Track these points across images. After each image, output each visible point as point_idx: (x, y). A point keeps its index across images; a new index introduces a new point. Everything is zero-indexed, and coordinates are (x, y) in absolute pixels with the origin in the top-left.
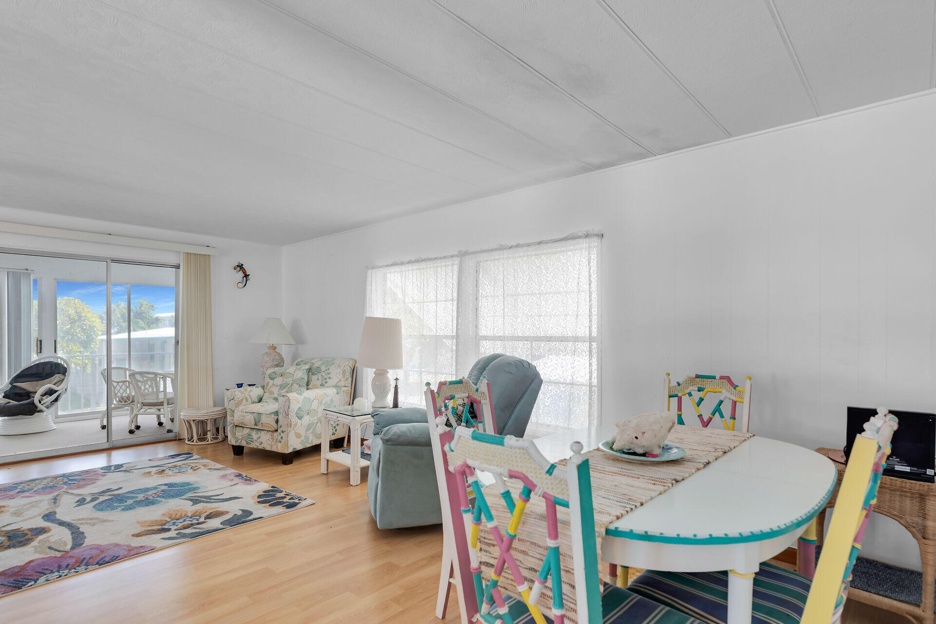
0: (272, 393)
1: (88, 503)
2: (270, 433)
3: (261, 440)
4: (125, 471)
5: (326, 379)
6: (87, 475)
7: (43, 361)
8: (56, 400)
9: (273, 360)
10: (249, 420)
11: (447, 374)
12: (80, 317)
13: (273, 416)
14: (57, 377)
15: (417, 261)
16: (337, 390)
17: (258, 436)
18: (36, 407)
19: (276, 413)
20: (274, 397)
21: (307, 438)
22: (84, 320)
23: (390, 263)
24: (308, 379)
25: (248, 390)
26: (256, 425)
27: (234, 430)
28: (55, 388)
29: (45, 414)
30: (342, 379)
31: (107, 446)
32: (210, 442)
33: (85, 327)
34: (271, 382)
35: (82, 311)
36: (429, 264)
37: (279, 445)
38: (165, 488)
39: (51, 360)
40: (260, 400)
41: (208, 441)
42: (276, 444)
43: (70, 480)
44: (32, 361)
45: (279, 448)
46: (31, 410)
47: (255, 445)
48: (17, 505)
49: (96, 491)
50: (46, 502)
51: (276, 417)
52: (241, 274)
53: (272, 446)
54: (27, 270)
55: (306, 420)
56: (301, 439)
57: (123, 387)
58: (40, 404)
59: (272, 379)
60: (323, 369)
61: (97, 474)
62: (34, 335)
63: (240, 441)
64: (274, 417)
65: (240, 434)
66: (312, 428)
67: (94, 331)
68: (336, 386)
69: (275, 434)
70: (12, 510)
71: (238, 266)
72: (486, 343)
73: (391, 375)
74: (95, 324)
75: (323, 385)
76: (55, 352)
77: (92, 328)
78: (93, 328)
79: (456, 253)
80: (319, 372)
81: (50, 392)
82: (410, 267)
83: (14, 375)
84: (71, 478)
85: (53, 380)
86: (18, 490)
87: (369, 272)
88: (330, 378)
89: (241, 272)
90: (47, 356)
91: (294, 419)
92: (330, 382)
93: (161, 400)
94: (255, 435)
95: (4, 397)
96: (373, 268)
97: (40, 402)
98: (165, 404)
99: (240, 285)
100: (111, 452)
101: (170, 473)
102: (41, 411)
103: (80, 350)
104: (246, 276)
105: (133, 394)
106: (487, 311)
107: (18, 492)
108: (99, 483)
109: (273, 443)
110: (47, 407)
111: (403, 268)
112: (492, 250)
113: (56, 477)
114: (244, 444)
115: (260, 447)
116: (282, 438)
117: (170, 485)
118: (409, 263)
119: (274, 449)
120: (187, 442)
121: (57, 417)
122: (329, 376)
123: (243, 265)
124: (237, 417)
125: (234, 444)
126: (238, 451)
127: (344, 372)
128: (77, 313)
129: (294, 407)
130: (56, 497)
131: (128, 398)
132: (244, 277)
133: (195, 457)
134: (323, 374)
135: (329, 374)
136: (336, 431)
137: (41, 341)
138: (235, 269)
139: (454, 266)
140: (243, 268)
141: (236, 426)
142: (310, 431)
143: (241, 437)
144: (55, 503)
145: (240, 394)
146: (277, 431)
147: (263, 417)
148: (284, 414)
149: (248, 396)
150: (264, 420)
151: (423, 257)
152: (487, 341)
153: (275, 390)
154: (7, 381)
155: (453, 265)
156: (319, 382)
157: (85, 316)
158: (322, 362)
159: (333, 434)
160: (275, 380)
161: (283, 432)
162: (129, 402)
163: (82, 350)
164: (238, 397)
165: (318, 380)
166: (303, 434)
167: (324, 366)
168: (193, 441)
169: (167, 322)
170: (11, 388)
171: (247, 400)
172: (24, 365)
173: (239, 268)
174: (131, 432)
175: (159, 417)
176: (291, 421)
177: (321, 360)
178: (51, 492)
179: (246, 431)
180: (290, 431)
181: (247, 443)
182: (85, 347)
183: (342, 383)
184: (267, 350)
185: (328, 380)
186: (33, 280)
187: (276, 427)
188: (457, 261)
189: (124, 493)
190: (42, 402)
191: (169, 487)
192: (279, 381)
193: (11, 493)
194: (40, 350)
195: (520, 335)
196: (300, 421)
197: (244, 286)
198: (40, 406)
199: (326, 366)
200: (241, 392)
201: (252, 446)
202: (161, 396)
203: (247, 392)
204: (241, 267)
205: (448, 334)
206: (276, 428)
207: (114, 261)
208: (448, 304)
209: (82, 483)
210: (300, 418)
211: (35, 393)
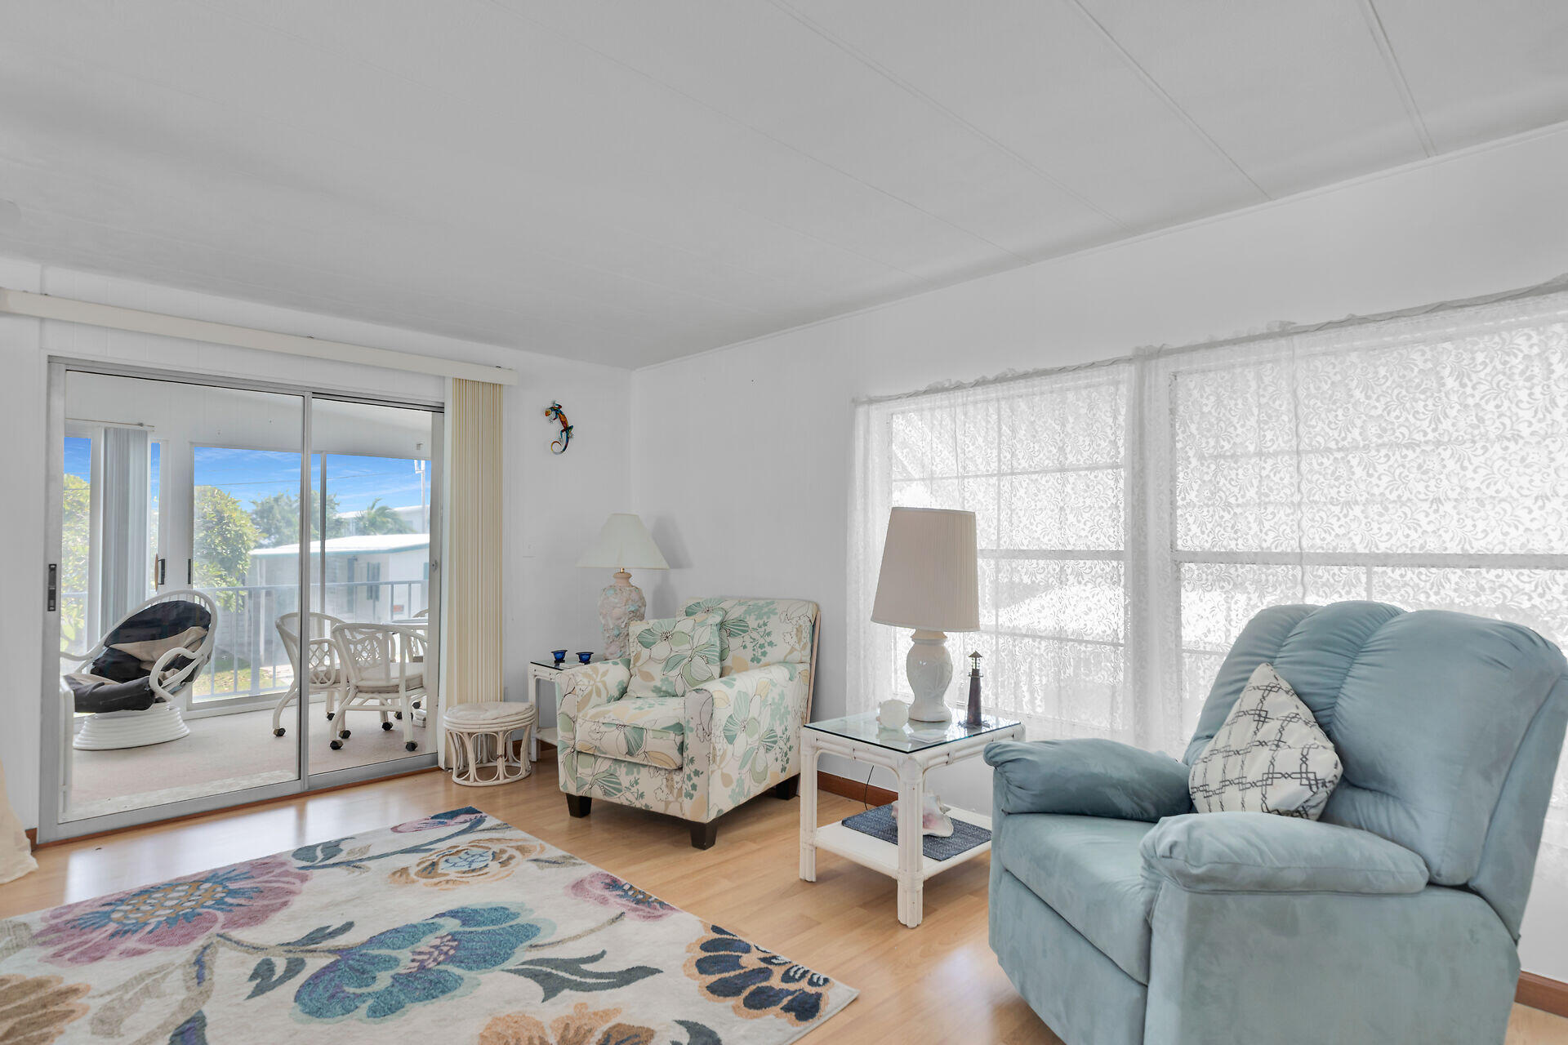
0: (648, 677)
1: (282, 980)
2: (663, 772)
3: (641, 788)
4: (348, 863)
5: (762, 646)
6: (266, 878)
7: (166, 600)
8: (190, 678)
9: (627, 601)
10: (615, 741)
11: (1099, 643)
12: (221, 519)
13: (672, 735)
14: (193, 632)
15: (1000, 380)
16: (787, 668)
17: (632, 778)
18: (152, 693)
19: (679, 728)
20: (655, 687)
21: (741, 782)
22: (227, 524)
23: (923, 388)
24: (721, 647)
25: (601, 671)
26: (630, 753)
27: (575, 762)
28: (188, 653)
29: (168, 705)
30: (797, 646)
31: (297, 788)
32: (502, 781)
33: (229, 536)
34: (645, 652)
35: (225, 509)
36: (1044, 384)
37: (687, 802)
38: (453, 925)
39: (182, 598)
40: (623, 693)
41: (498, 779)
42: (680, 800)
43: (232, 893)
44: (146, 600)
45: (687, 810)
46: (143, 700)
47: (623, 799)
48: (109, 987)
49: (295, 934)
50: (178, 974)
51: (679, 739)
52: (557, 425)
53: (667, 803)
54: (141, 425)
55: (742, 742)
56: (731, 787)
57: (317, 653)
58: (160, 688)
59: (647, 645)
60: (752, 622)
61: (287, 874)
62: (153, 547)
63: (587, 787)
64: (673, 739)
65: (589, 771)
66: (750, 762)
67: (243, 543)
68: (784, 662)
69: (677, 777)
70: (95, 1005)
71: (552, 409)
72: (1236, 570)
73: (956, 645)
74: (245, 530)
75: (759, 661)
76: (189, 582)
77: (239, 536)
78: (241, 536)
79: (1129, 353)
80: (744, 632)
81: (180, 662)
82: (979, 393)
83: (112, 628)
84: (232, 886)
85: (186, 639)
86: (112, 927)
87: (861, 410)
88: (771, 644)
89: (558, 420)
90: (173, 591)
91: (720, 743)
92: (774, 654)
93: (394, 682)
94: (624, 777)
95: (93, 672)
96: (871, 401)
97: (160, 683)
98: (402, 689)
99: (558, 448)
100: (304, 805)
101: (453, 873)
102: (161, 700)
103: (220, 573)
104: (567, 429)
105: (338, 667)
106: (1236, 490)
107: (113, 935)
108: (297, 903)
109: (671, 798)
110: (173, 693)
111: (959, 397)
112: (1252, 339)
113: (196, 882)
114: (597, 794)
115: (638, 804)
116: (694, 787)
117: (464, 915)
118: (977, 384)
119: (673, 811)
120: (454, 778)
121: (190, 708)
122: (768, 639)
123: (560, 407)
124: (583, 734)
125: (573, 791)
126: (580, 806)
127: (799, 630)
128: (217, 511)
129: (722, 714)
130: (202, 953)
131: (327, 674)
132: (562, 431)
133: (490, 821)
134: (755, 635)
135: (769, 634)
136: (787, 763)
137: (163, 561)
138: (547, 414)
139: (1121, 386)
140: (561, 412)
141: (579, 752)
142: (747, 767)
143: (590, 779)
144: (200, 978)
145: (586, 681)
146: (681, 769)
147: (649, 737)
148: (700, 732)
149: (600, 685)
150: (651, 743)
151: (1021, 370)
152: (1238, 566)
153: (656, 670)
154: (99, 640)
155: (1117, 383)
156: (748, 654)
157: (230, 517)
158: (744, 608)
159: (784, 769)
160: (654, 648)
161: (697, 773)
162: (329, 683)
163: (223, 573)
164: (583, 688)
165: (745, 647)
166: (735, 776)
167: (753, 617)
168: (468, 779)
169: (352, 528)
170: (106, 654)
171: (599, 694)
172: (132, 609)
173: (554, 413)
174: (336, 746)
175: (384, 714)
176: (714, 748)
177: (740, 604)
178: (188, 938)
179: (603, 766)
180: (712, 772)
181: (606, 793)
182: (228, 569)
183: (796, 656)
184: (613, 582)
185: (768, 649)
186: (152, 444)
187: (678, 760)
188: (1127, 373)
189: (363, 945)
190: (165, 683)
191: (464, 924)
192: (661, 650)
193: (98, 936)
194: (162, 578)
195: (1361, 549)
196: (730, 746)
197: (564, 450)
198: (160, 691)
199: (759, 617)
200: (586, 675)
201: (617, 799)
202: (395, 673)
203: (599, 676)
204: (556, 411)
205: (1101, 549)
206: (678, 762)
207: (317, 394)
208: (1100, 475)
209: (259, 903)
210: (731, 739)
211: (153, 663)
